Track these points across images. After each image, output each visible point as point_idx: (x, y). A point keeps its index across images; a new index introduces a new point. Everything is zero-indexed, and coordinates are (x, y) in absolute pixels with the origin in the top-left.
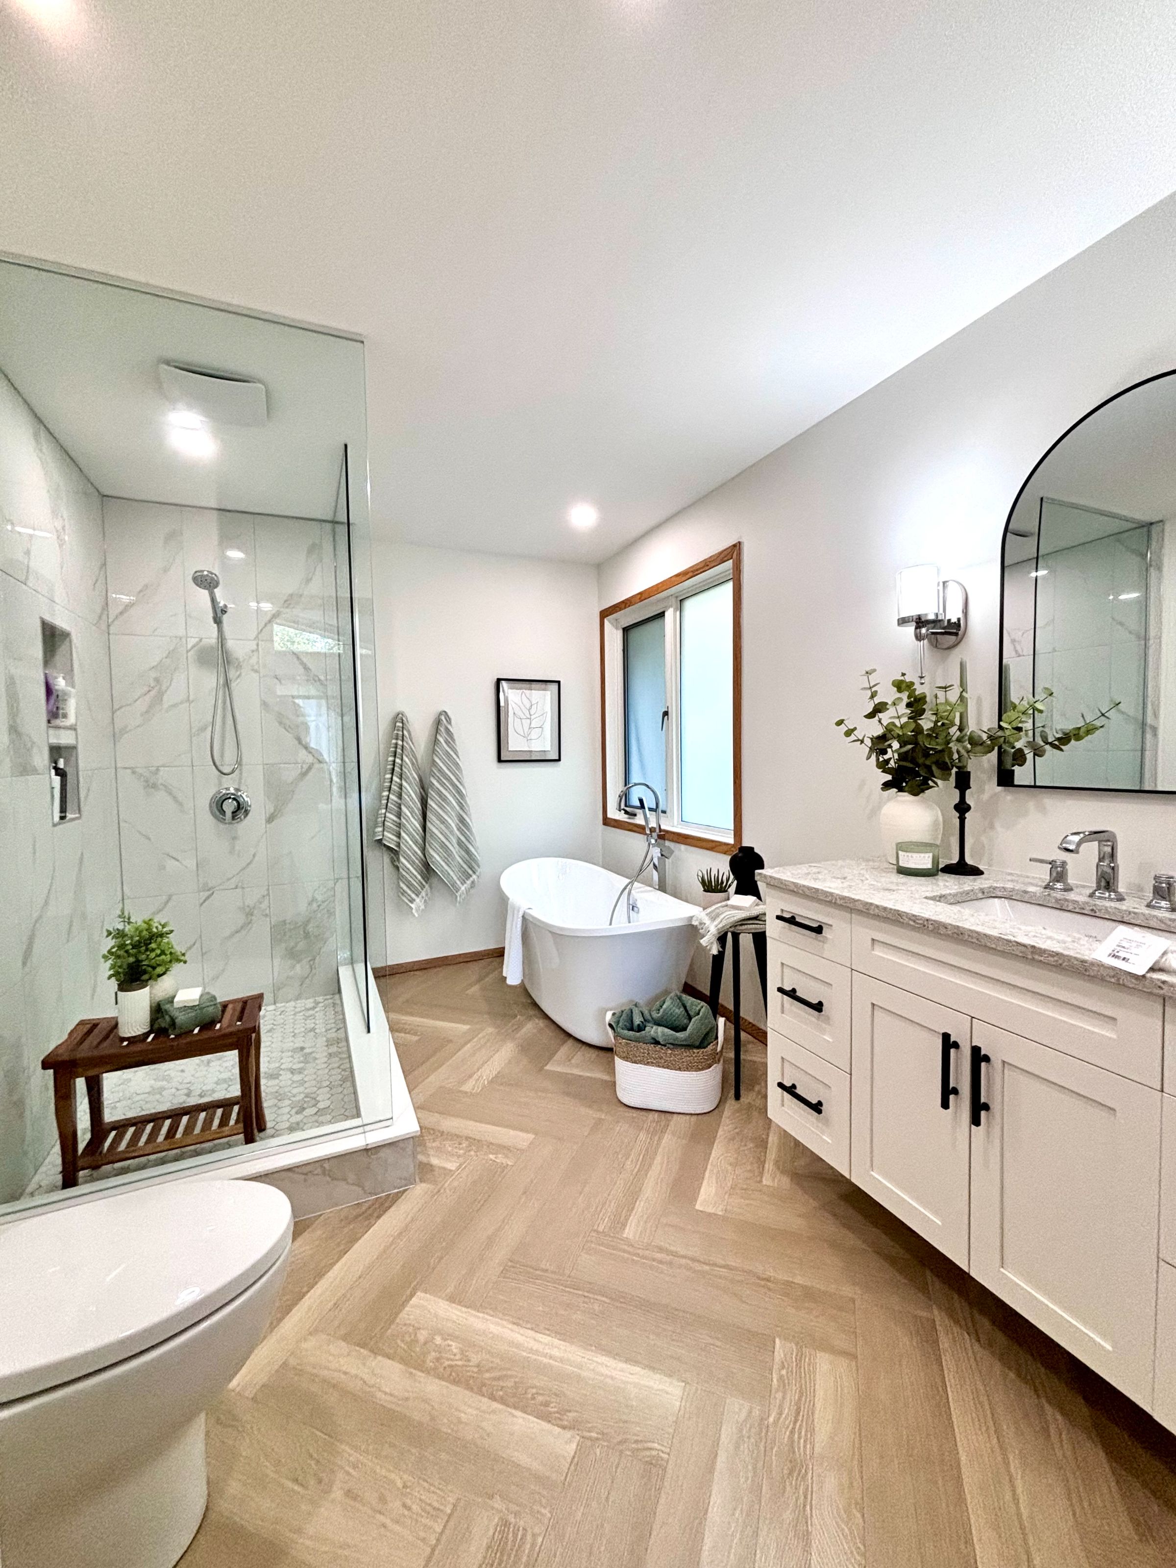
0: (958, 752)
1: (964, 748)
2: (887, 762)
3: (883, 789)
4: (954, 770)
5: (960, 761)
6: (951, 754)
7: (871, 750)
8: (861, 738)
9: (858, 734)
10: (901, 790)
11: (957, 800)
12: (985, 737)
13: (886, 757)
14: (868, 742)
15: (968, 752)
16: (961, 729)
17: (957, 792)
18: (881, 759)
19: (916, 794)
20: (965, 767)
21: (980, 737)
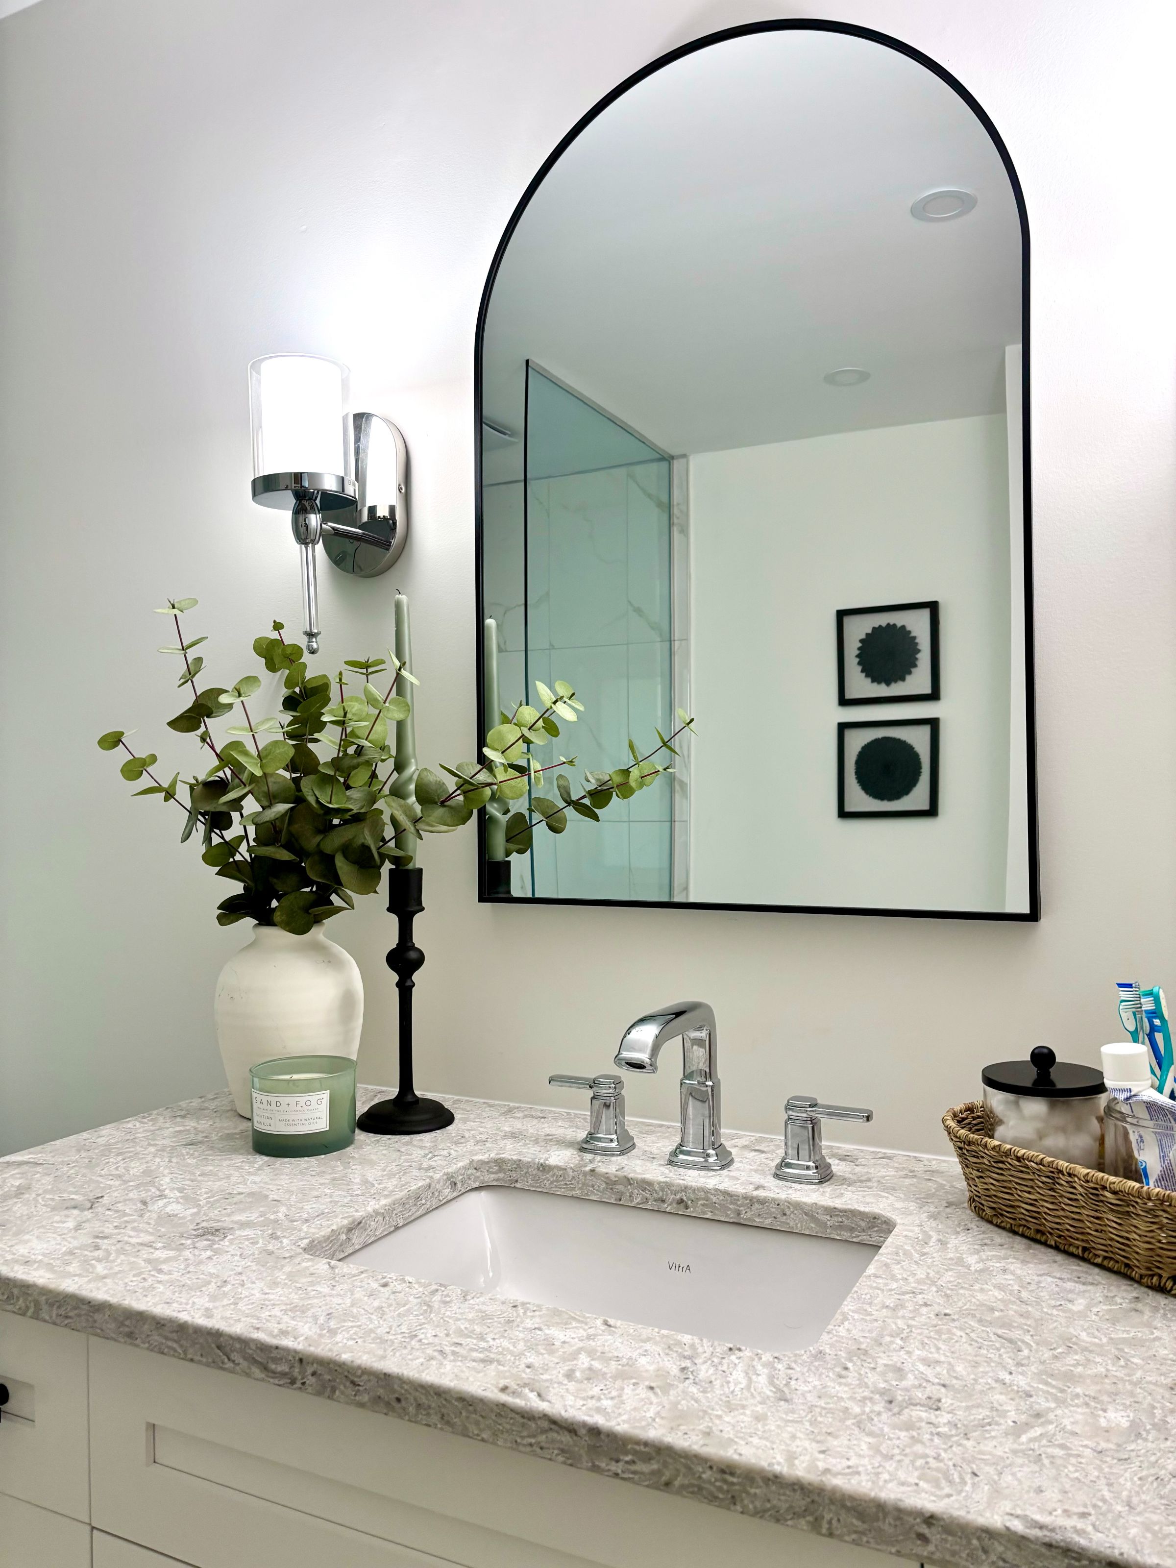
0: (394, 821)
1: (408, 811)
2: (231, 847)
3: (223, 920)
4: (388, 866)
5: (397, 846)
6: (377, 826)
7: (193, 815)
8: (165, 785)
9: (161, 773)
10: (265, 919)
11: (392, 941)
12: (451, 783)
13: (229, 834)
14: (183, 794)
15: (416, 821)
16: (399, 767)
17: (394, 920)
18: (216, 840)
19: (301, 929)
20: (410, 859)
21: (441, 785)
